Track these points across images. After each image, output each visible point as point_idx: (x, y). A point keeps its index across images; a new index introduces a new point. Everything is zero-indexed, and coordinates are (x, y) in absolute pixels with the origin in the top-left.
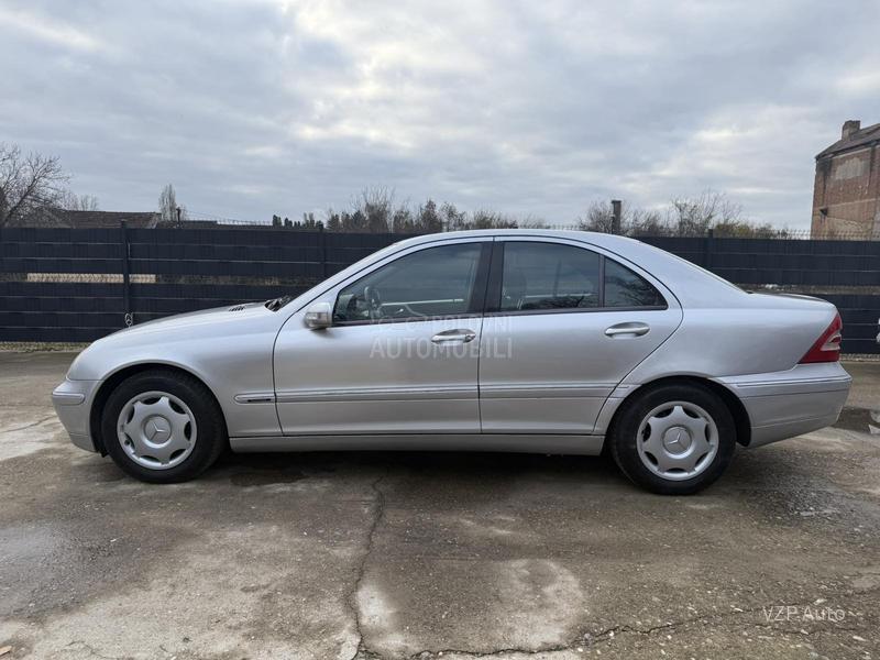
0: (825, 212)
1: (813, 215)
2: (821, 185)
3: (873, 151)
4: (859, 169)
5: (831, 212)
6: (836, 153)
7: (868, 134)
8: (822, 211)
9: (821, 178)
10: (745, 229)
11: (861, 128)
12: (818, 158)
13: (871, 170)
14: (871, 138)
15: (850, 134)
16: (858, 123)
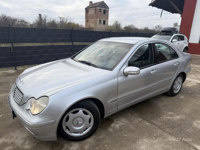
0: (88, 21)
1: (85, 21)
2: (86, 15)
3: (96, 9)
4: (93, 12)
5: (89, 21)
6: (89, 8)
7: (94, 5)
8: (87, 21)
9: (86, 13)
10: (74, 24)
11: (93, 3)
12: (86, 9)
13: (95, 13)
14: (95, 6)
15: (91, 4)
16: (92, 2)
